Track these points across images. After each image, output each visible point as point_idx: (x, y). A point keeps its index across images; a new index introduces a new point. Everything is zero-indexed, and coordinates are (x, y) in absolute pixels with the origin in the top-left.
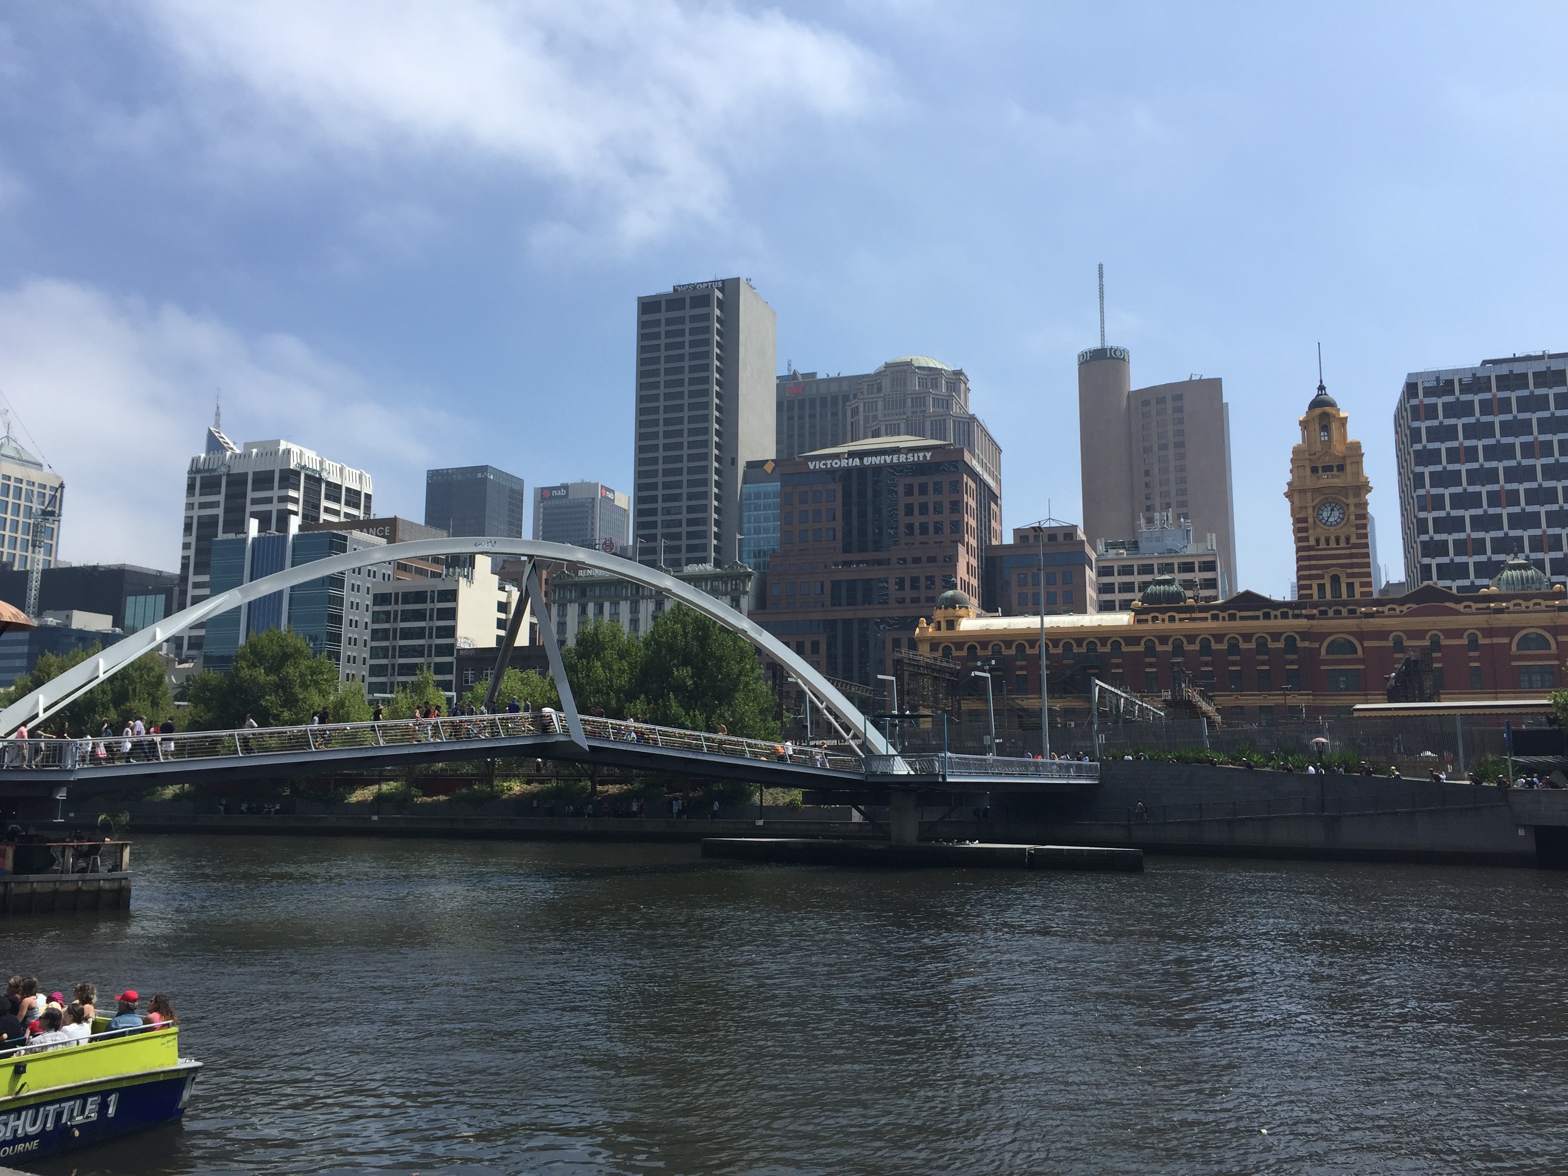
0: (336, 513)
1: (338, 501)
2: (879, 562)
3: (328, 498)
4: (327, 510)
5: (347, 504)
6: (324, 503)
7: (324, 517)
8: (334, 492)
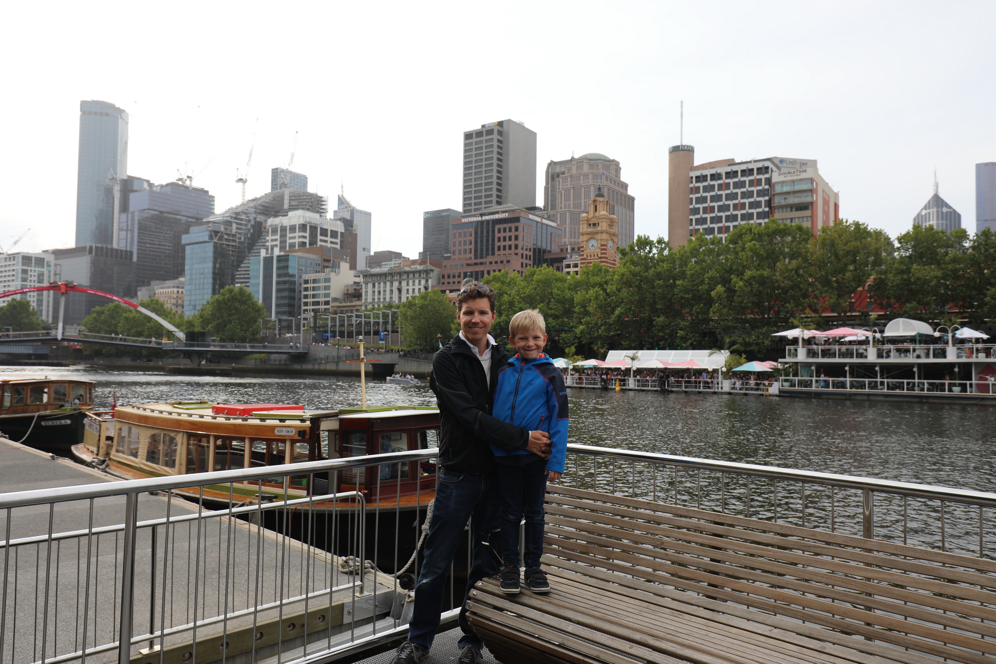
0: (326, 241)
1: (326, 236)
2: (481, 264)
3: (321, 235)
4: (321, 240)
5: (331, 237)
6: (319, 237)
7: (319, 243)
8: (324, 232)
